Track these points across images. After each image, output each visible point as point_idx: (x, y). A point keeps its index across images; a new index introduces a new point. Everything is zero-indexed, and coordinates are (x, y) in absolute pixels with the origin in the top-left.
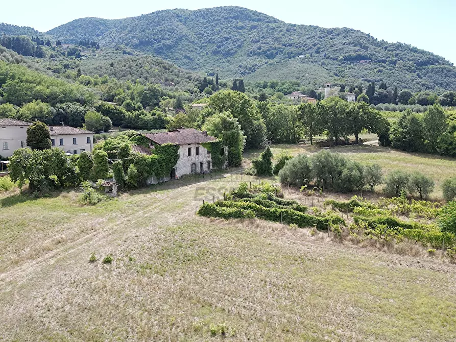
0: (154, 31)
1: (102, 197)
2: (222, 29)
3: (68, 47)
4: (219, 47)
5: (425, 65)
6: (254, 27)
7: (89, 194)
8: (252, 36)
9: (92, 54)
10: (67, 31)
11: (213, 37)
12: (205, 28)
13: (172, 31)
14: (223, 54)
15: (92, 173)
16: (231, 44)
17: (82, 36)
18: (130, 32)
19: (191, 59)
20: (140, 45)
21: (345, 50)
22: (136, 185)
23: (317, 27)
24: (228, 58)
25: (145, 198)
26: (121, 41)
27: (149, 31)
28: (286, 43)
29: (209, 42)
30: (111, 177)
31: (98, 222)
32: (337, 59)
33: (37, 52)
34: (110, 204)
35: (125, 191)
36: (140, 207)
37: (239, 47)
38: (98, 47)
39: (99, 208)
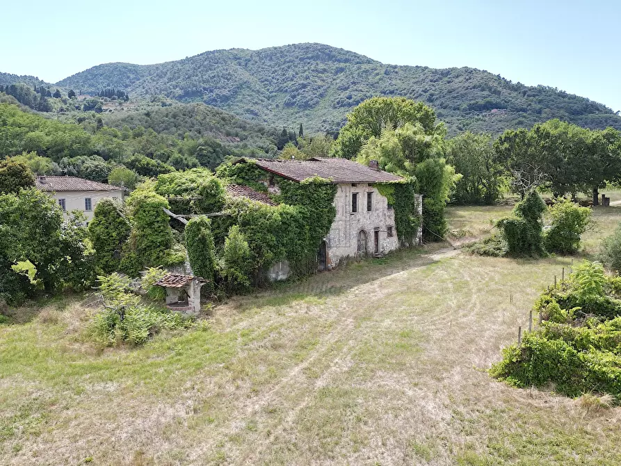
0: (204, 77)
1: (159, 319)
2: (297, 74)
3: (85, 98)
4: (294, 97)
5: (582, 114)
6: (342, 70)
7: (122, 312)
8: (338, 81)
9: (119, 108)
10: (84, 82)
11: (285, 84)
12: (273, 73)
13: (228, 77)
14: (300, 107)
15: (128, 254)
16: (310, 93)
17: (105, 87)
18: (170, 80)
19: (256, 114)
20: (184, 96)
21: (470, 97)
22: (247, 284)
23: (426, 68)
24: (307, 112)
25: (282, 319)
26: (158, 92)
27: (197, 78)
28: (386, 89)
29: (280, 90)
30: (182, 263)
31: (158, 423)
32: (458, 109)
33: (40, 104)
34: (188, 341)
35: (219, 301)
36: (282, 352)
37: (321, 96)
38: (127, 99)
39: (155, 355)
